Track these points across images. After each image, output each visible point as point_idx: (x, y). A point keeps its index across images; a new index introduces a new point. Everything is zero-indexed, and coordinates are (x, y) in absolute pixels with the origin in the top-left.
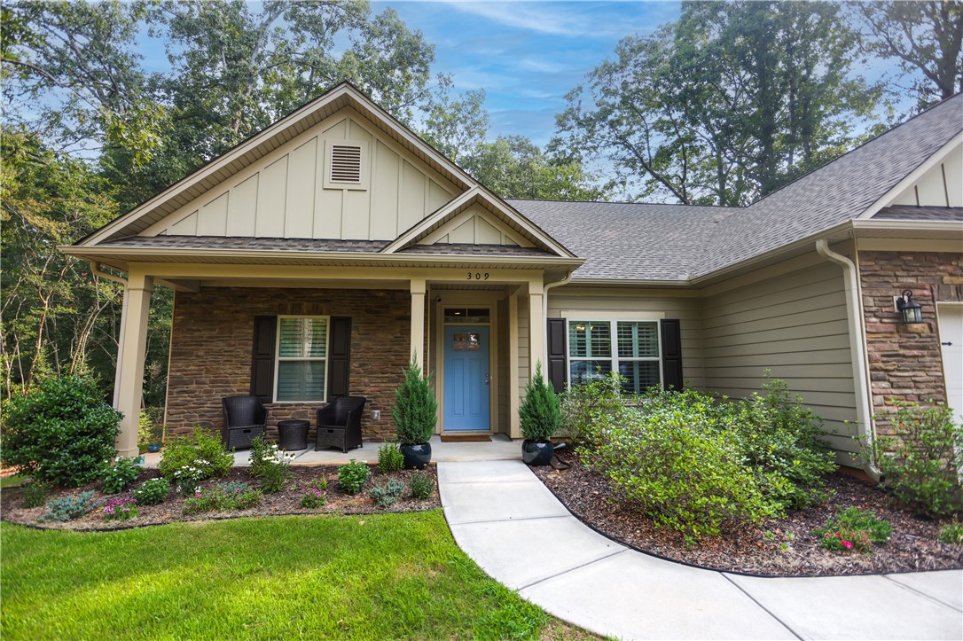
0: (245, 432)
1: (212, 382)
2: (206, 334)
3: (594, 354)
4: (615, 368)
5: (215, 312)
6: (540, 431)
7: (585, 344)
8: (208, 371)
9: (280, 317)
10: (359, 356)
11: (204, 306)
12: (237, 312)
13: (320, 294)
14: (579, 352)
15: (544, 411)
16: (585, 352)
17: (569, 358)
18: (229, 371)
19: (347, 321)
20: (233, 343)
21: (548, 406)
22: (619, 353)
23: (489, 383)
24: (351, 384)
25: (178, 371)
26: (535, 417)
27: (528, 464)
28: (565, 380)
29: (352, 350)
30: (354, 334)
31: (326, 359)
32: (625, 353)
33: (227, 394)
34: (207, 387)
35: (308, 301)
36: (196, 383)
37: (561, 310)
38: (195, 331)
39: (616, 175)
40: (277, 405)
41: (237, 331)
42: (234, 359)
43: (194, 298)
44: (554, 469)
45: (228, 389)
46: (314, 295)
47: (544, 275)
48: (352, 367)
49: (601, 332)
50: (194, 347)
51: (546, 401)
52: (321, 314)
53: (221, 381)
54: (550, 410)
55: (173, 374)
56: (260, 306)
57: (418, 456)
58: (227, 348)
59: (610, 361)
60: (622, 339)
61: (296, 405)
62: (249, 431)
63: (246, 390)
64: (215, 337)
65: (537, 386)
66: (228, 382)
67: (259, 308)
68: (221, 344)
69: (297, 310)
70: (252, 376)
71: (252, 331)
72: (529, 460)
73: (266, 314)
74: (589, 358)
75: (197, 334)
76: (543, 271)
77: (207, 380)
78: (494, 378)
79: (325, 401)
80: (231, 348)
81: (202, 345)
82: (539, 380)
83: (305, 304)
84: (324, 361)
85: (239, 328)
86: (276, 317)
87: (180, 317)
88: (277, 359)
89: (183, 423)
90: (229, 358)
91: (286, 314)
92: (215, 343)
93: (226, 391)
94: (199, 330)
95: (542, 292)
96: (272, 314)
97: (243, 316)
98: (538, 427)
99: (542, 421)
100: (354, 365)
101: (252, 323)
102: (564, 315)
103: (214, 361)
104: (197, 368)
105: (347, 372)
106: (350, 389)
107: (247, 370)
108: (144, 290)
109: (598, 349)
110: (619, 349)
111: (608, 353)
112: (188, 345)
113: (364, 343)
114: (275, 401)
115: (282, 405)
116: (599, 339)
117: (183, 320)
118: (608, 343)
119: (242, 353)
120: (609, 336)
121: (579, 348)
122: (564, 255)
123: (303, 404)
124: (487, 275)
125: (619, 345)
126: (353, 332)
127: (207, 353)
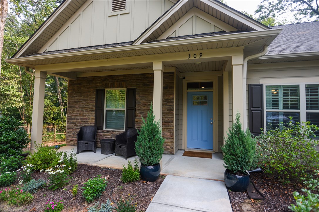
0: (85, 143)
1: (81, 119)
2: (79, 98)
3: (285, 107)
4: (303, 118)
5: (82, 88)
6: (238, 166)
7: (278, 101)
8: (80, 114)
9: (106, 89)
10: (139, 108)
11: (78, 86)
12: (89, 88)
13: (122, 78)
14: (273, 106)
15: (241, 152)
16: (278, 106)
17: (265, 110)
18: (87, 114)
19: (134, 90)
20: (88, 102)
21: (245, 147)
22: (307, 107)
23: (212, 123)
24: (136, 122)
25: (70, 114)
26: (234, 155)
27: (228, 188)
28: (262, 126)
29: (137, 105)
30: (137, 97)
31: (125, 109)
32: (311, 107)
33: (87, 125)
34: (80, 121)
35: (117, 81)
36: (76, 120)
37: (259, 78)
38: (75, 97)
39: (295, 20)
40: (105, 131)
41: (90, 96)
42: (89, 109)
43: (75, 83)
44: (249, 197)
45: (87, 122)
46: (119, 78)
47: (244, 50)
48: (137, 114)
49: (291, 93)
50: (75, 104)
51: (243, 143)
52: (123, 87)
53: (84, 119)
54: (247, 151)
55: (68, 115)
56: (98, 84)
57: (150, 172)
58: (86, 104)
59: (299, 113)
60: (310, 97)
61: (113, 131)
62: (87, 143)
63: (93, 123)
64: (82, 99)
65: (236, 131)
66: (86, 119)
67: (98, 86)
68: (84, 102)
69: (113, 86)
70: (95, 117)
71: (95, 96)
72: (229, 186)
73: (101, 88)
74: (281, 110)
75: (76, 98)
76: (243, 47)
77: (79, 118)
78: (215, 121)
79: (125, 130)
80: (88, 104)
81: (78, 103)
82: (238, 127)
83: (116, 83)
84: (124, 110)
85: (90, 95)
86: (105, 89)
87: (70, 91)
88: (105, 109)
89: (72, 136)
90: (87, 109)
91: (108, 88)
92: (82, 102)
93: (86, 123)
94: (77, 97)
95: (242, 62)
96: (103, 88)
97: (92, 89)
98: (236, 163)
99: (240, 159)
100: (137, 113)
101: (95, 93)
102: (261, 82)
103: (82, 110)
104: (76, 113)
105: (135, 116)
106: (136, 124)
107: (94, 114)
108: (40, 78)
109: (288, 104)
110: (307, 104)
111: (297, 107)
112: (73, 103)
113: (142, 102)
114: (104, 129)
115: (107, 131)
116: (289, 97)
117: (71, 92)
118: (298, 100)
119: (92, 106)
120: (298, 95)
121: (273, 104)
122: (259, 29)
123: (115, 131)
124: (201, 55)
125: (307, 101)
126: (137, 96)
127: (80, 106)
